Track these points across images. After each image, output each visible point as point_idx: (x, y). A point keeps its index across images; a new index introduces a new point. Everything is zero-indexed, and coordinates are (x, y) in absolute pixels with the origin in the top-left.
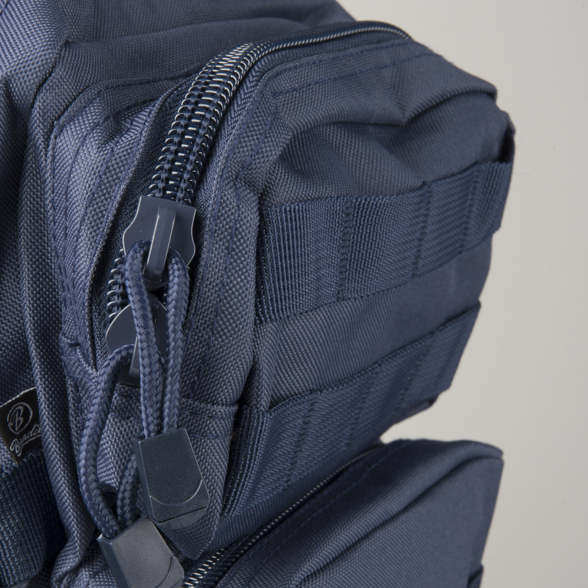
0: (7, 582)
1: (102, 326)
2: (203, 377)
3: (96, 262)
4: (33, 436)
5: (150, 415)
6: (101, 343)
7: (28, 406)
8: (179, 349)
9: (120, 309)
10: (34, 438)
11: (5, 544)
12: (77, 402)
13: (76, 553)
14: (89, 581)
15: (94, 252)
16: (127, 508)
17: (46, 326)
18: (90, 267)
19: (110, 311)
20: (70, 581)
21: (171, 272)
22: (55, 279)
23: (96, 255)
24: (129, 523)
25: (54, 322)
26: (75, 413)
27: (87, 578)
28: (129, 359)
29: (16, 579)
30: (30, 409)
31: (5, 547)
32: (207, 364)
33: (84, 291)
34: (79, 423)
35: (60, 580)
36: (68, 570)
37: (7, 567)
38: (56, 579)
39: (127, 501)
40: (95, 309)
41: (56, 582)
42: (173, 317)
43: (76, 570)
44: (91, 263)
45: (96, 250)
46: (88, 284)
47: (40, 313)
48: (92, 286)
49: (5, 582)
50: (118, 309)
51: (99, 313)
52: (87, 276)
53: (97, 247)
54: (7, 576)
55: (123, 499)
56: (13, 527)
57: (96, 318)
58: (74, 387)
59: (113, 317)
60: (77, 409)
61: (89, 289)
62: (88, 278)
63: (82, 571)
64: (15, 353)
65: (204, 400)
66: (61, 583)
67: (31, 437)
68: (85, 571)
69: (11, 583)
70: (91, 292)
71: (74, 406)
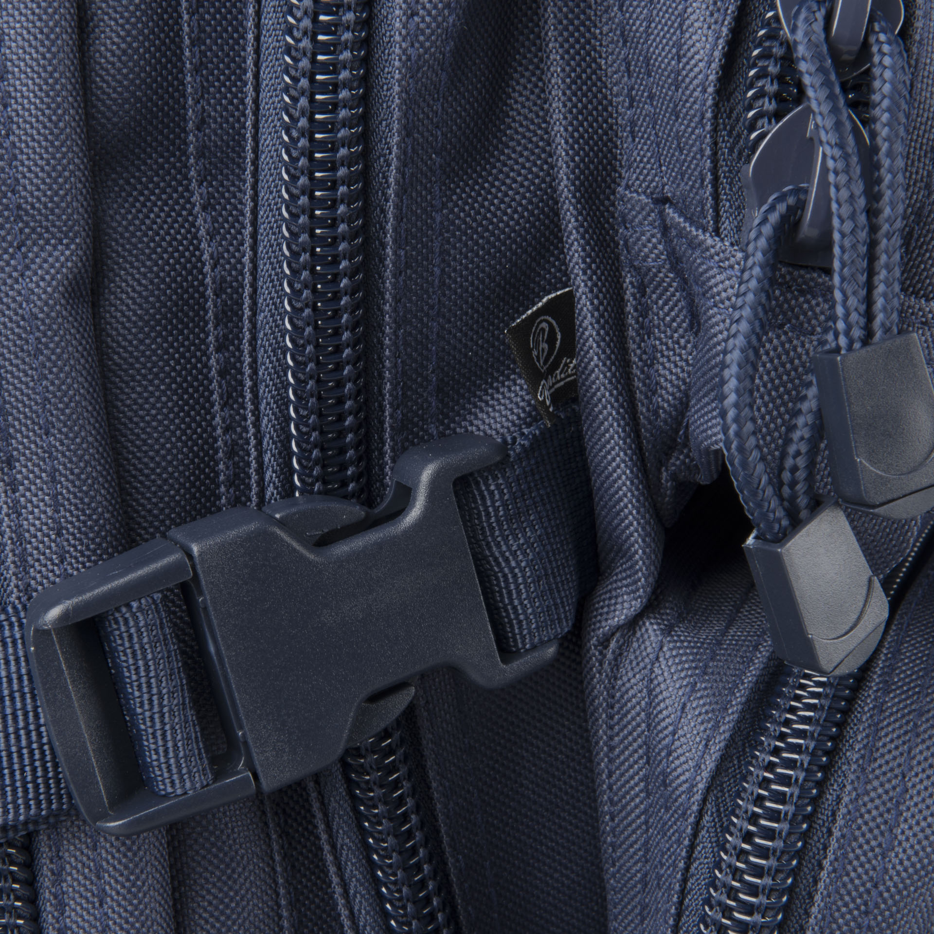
0: (520, 646)
1: (735, 155)
2: (915, 248)
3: (727, 35)
4: (562, 380)
5: (852, 309)
6: (731, 189)
7: (554, 323)
8: (900, 188)
9: (773, 121)
10: (562, 383)
11: (519, 575)
12: (641, 316)
13: (638, 590)
14: (661, 641)
15: (721, 18)
16: (800, 487)
17: (592, 174)
18: (716, 44)
19: (752, 128)
20: (623, 644)
21: (875, 49)
22: (606, 87)
23: (726, 23)
24: (803, 514)
25: (605, 169)
26: (639, 335)
27: (656, 635)
28: (799, 212)
29: (536, 640)
30: (557, 330)
31: (520, 580)
32: (925, 224)
33: (704, 91)
34: (645, 352)
35: (605, 643)
36: (621, 622)
37: (522, 617)
38: (598, 640)
39: (801, 475)
40: (724, 123)
41: (596, 647)
42: (887, 128)
43: (633, 623)
44: (718, 38)
45: (726, 14)
46: (712, 77)
47: (584, 150)
48: (719, 80)
49: (516, 645)
50: (770, 122)
51: (730, 134)
52: (709, 63)
53: (727, 9)
54: (521, 633)
55: (794, 469)
56: (533, 544)
57: (723, 141)
58: (639, 288)
59: (762, 137)
60: (642, 327)
61: (715, 86)
62: (713, 66)
63: (644, 624)
64: (534, 226)
65: (912, 293)
66: (606, 647)
67: (558, 382)
68: (651, 624)
69: (528, 646)
70: (718, 92)
71: (637, 322)
